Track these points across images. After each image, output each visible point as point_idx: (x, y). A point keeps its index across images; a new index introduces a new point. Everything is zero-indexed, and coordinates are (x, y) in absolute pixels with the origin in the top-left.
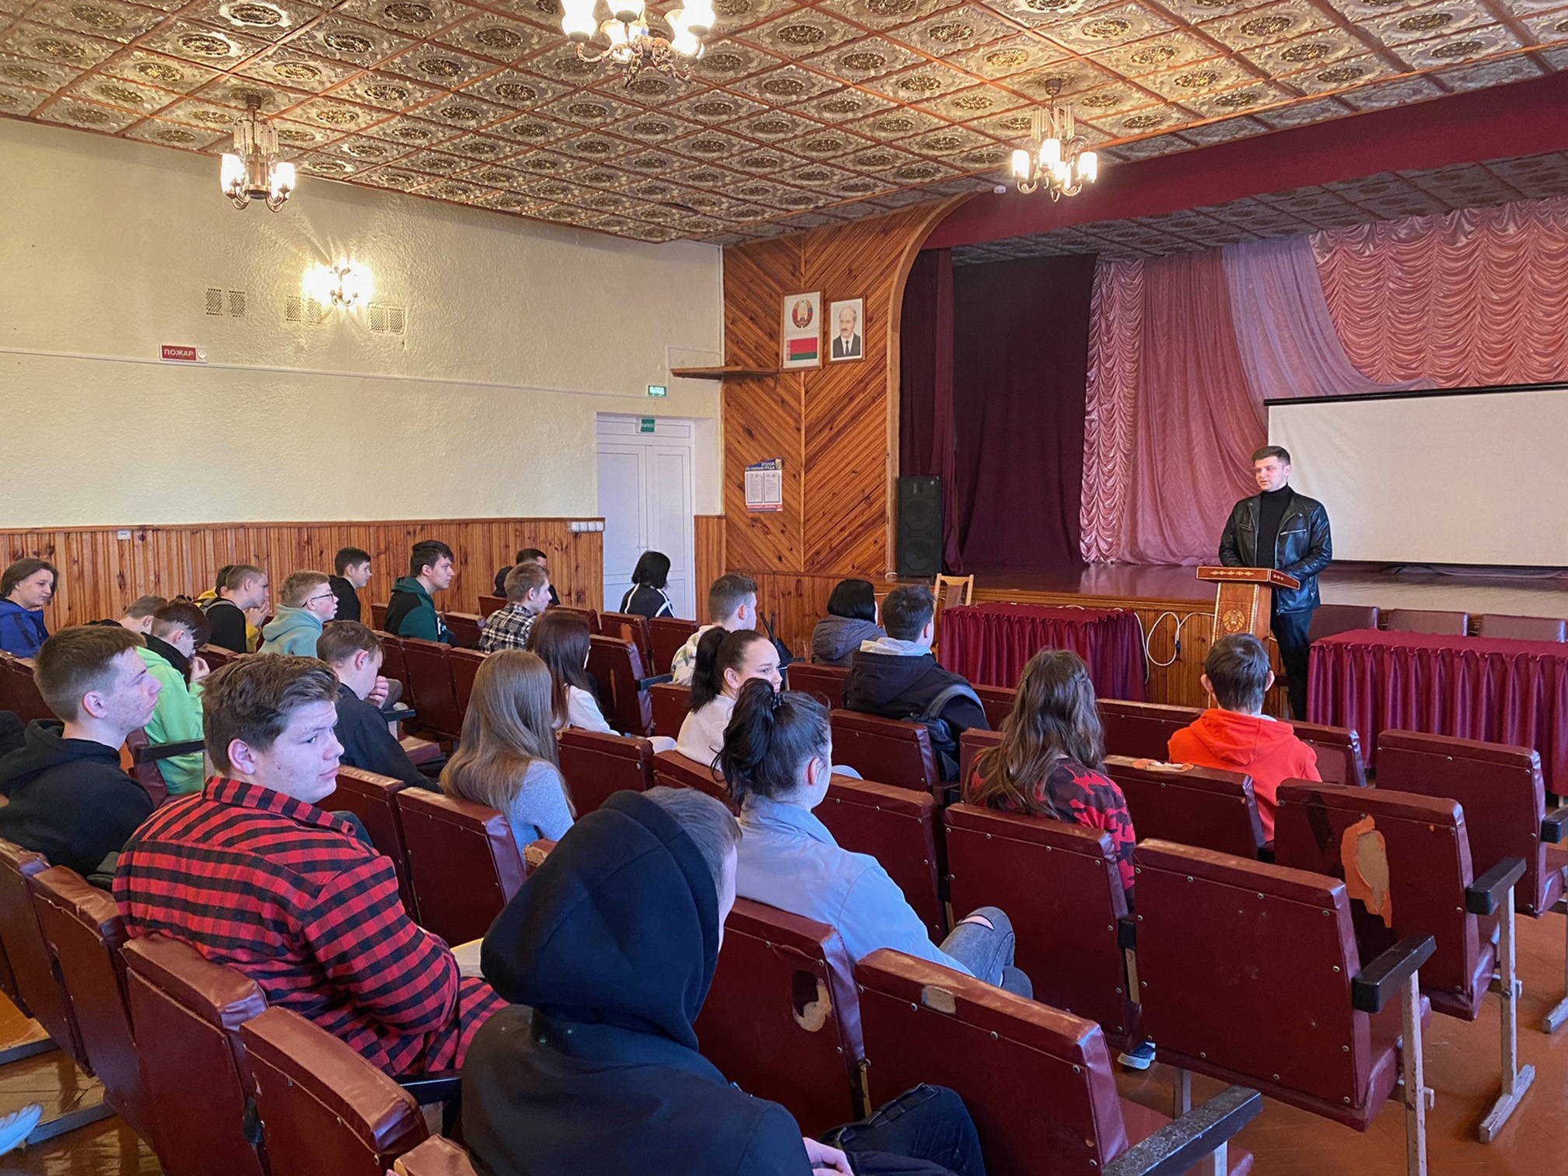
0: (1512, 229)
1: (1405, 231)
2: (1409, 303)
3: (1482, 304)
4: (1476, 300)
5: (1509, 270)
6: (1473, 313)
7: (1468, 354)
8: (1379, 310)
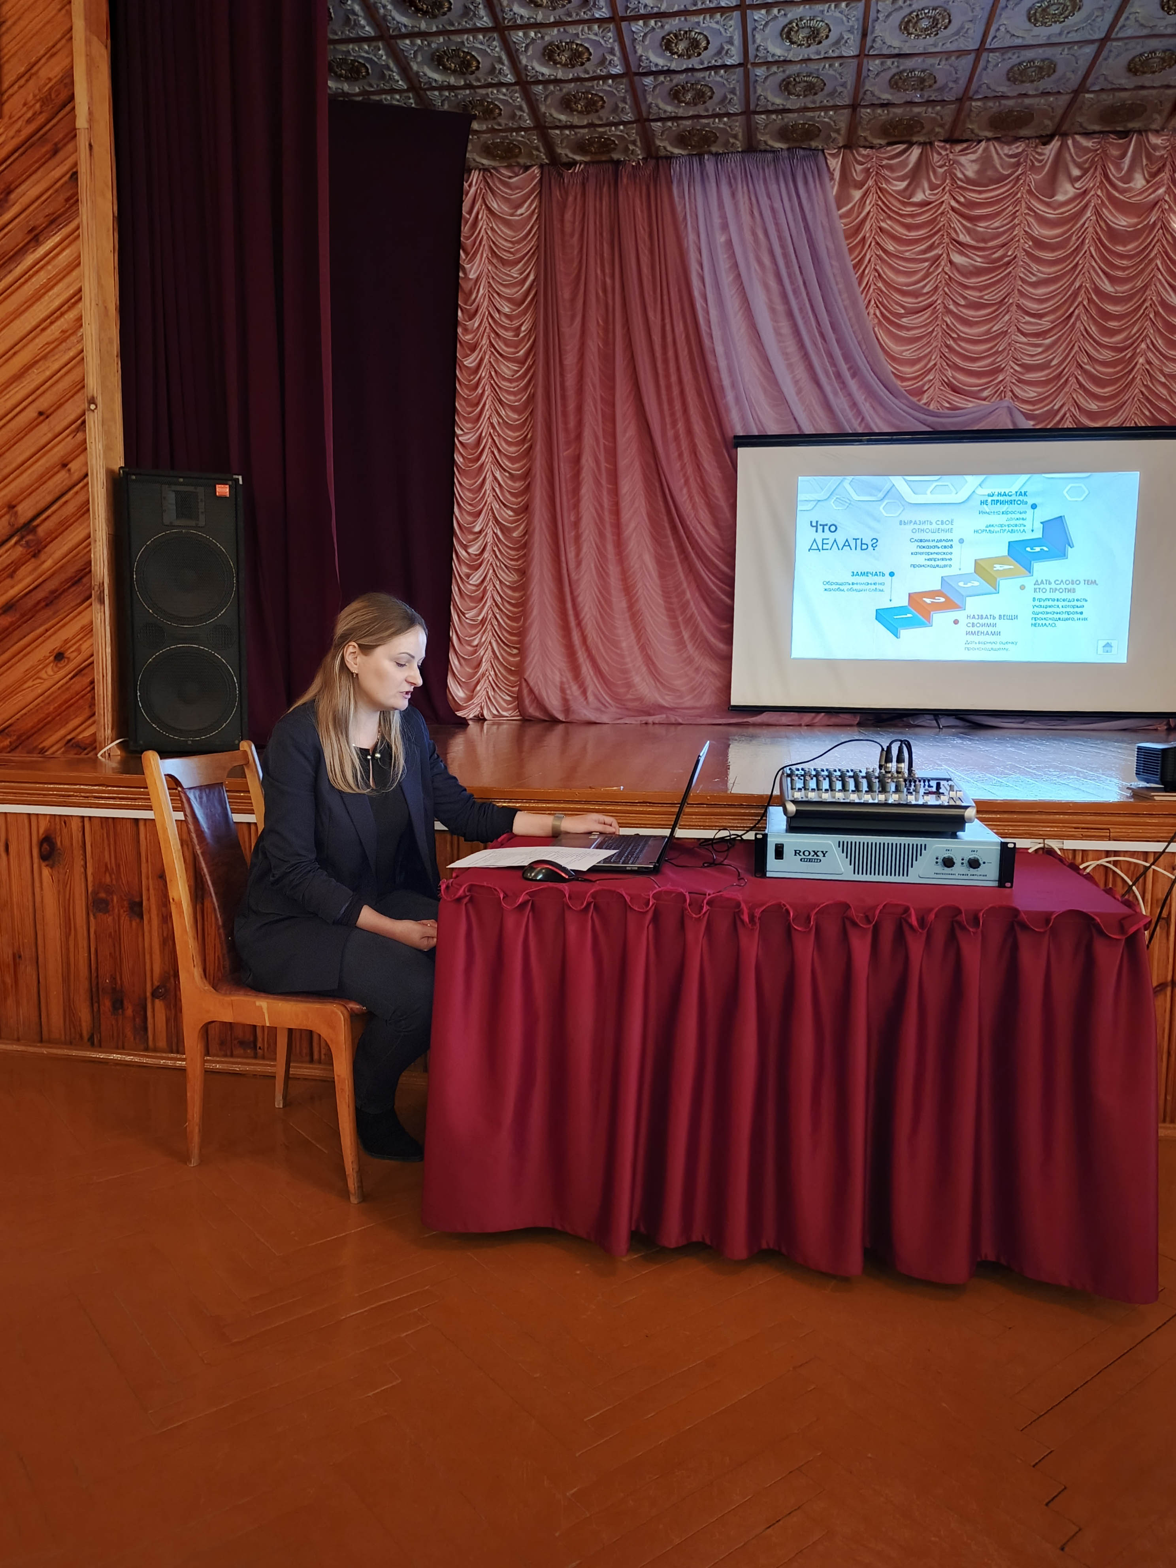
1: (975, 166)
2: (980, 289)
3: (1090, 300)
4: (1083, 292)
5: (1129, 247)
6: (1077, 312)
7: (1067, 380)
8: (934, 298)
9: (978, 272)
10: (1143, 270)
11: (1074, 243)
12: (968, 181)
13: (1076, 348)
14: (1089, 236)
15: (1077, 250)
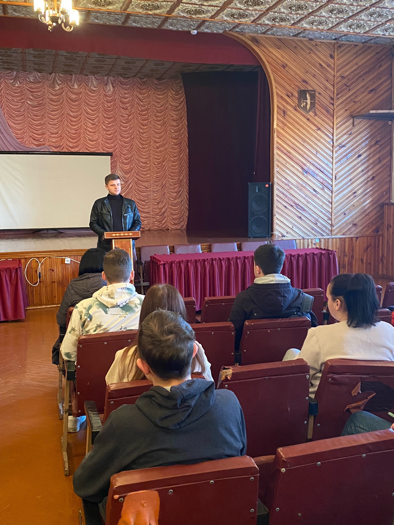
0: (76, 87)
1: (32, 78)
2: (37, 111)
3: (67, 116)
4: (65, 114)
5: (76, 103)
6: (63, 120)
7: (63, 137)
8: (24, 113)
9: (36, 107)
10: (79, 110)
11: (61, 101)
12: (31, 82)
13: (65, 129)
14: (65, 100)
15: (62, 102)
